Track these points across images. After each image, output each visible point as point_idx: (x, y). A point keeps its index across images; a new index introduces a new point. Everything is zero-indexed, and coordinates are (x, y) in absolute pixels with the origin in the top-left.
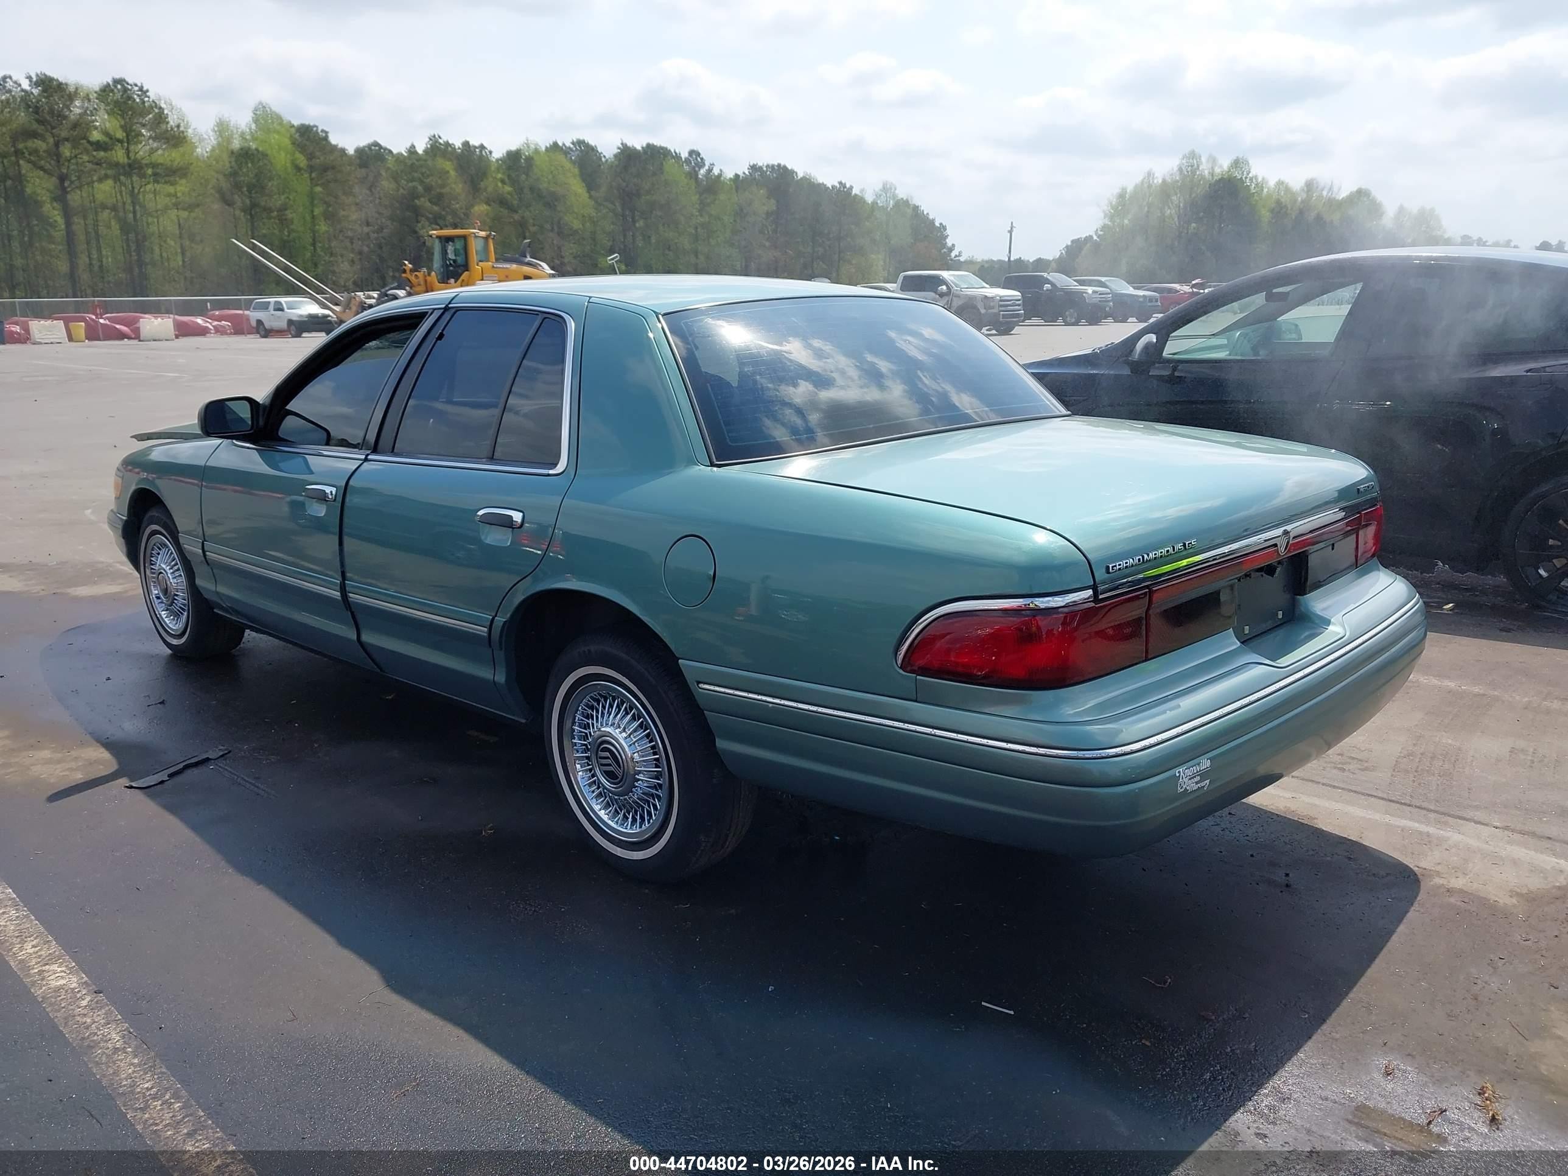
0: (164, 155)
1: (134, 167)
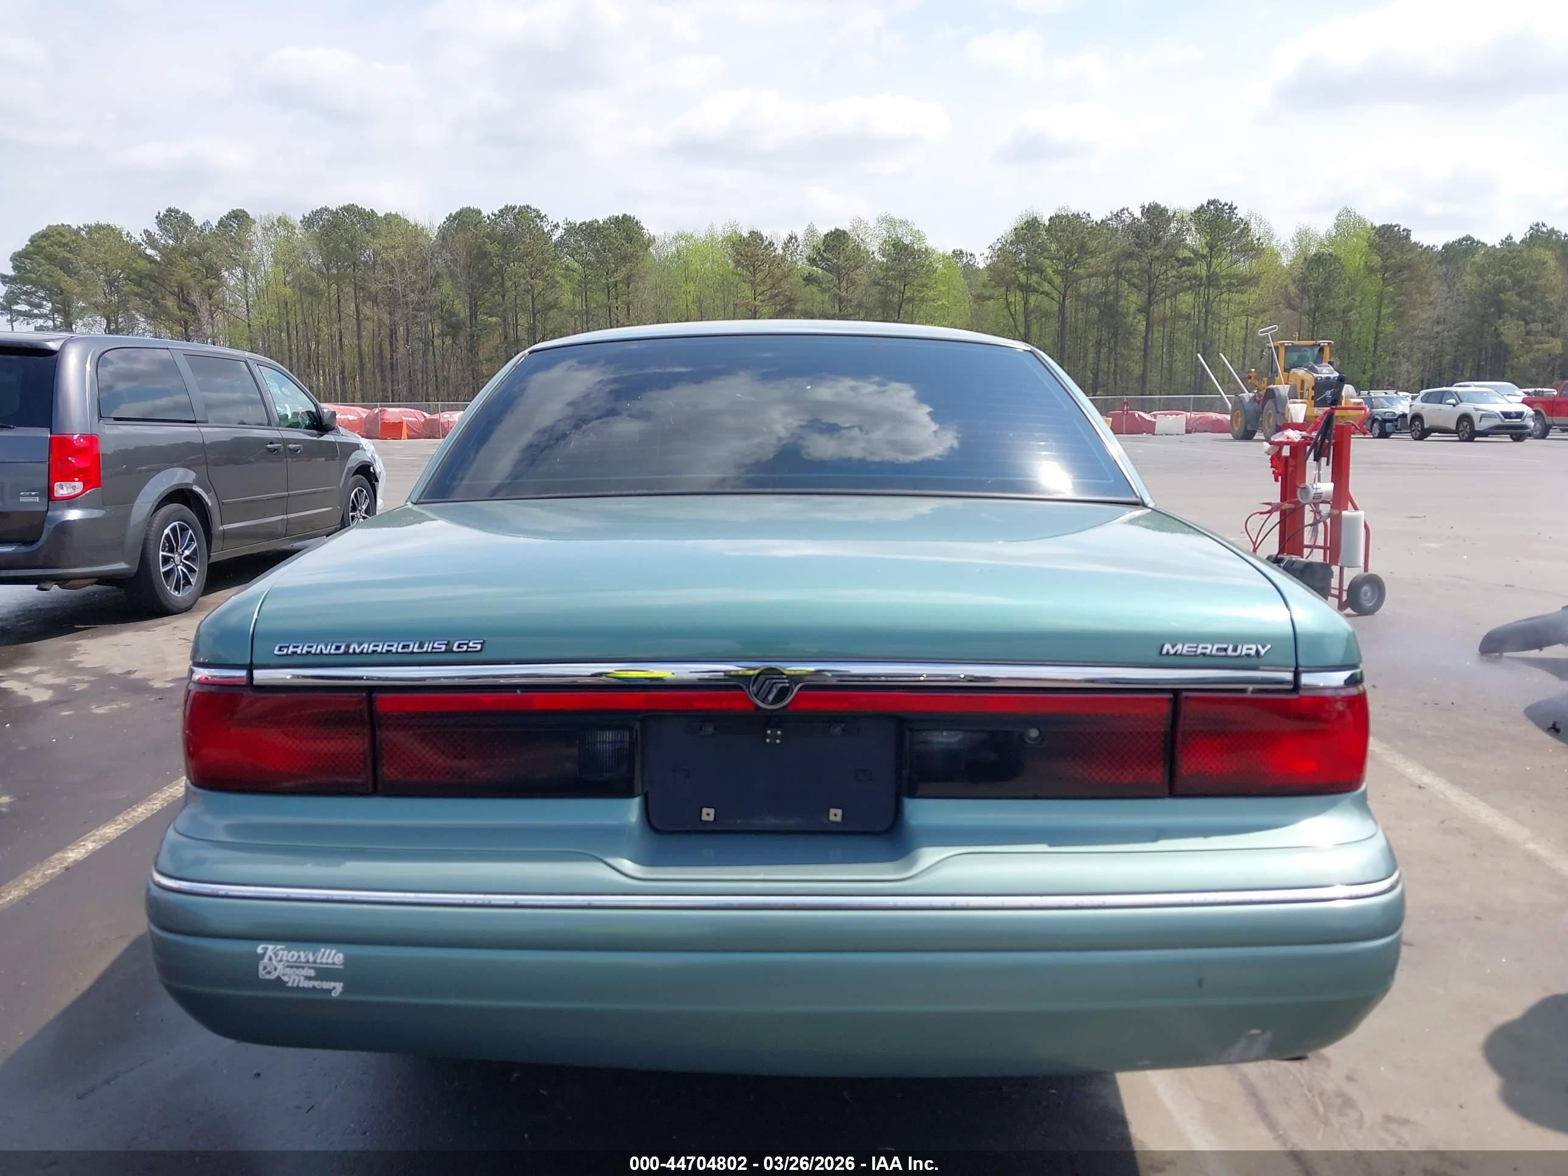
0: (1244, 267)
1: (1212, 280)
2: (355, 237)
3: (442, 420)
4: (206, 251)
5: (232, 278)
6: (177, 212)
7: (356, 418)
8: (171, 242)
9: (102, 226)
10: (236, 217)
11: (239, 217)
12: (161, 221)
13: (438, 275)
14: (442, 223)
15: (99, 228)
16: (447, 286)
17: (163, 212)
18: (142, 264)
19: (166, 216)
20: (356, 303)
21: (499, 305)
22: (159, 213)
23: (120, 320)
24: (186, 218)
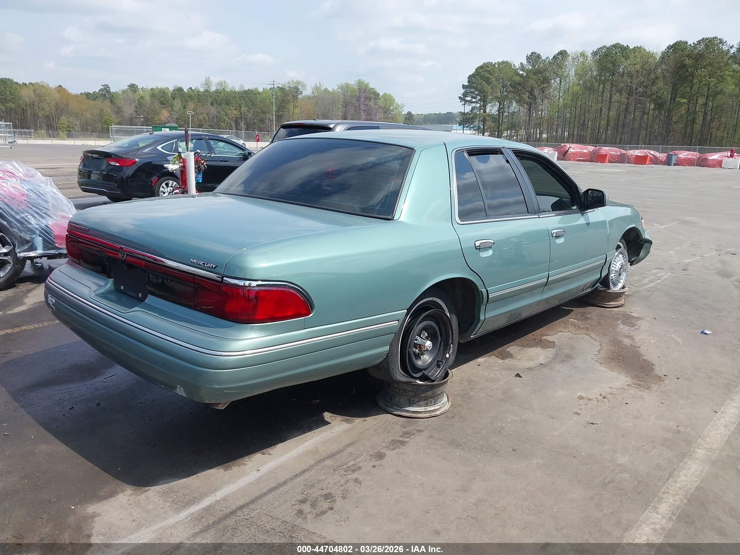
2: (616, 60)
3: (628, 154)
4: (545, 71)
5: (555, 83)
6: (535, 53)
7: (587, 151)
8: (530, 67)
9: (504, 62)
10: (561, 54)
11: (563, 54)
12: (528, 58)
13: (657, 78)
14: (664, 50)
15: (503, 62)
16: (660, 84)
17: (530, 54)
18: (517, 79)
19: (530, 55)
20: (610, 93)
21: (687, 93)
22: (528, 54)
23: (505, 103)
24: (539, 56)
